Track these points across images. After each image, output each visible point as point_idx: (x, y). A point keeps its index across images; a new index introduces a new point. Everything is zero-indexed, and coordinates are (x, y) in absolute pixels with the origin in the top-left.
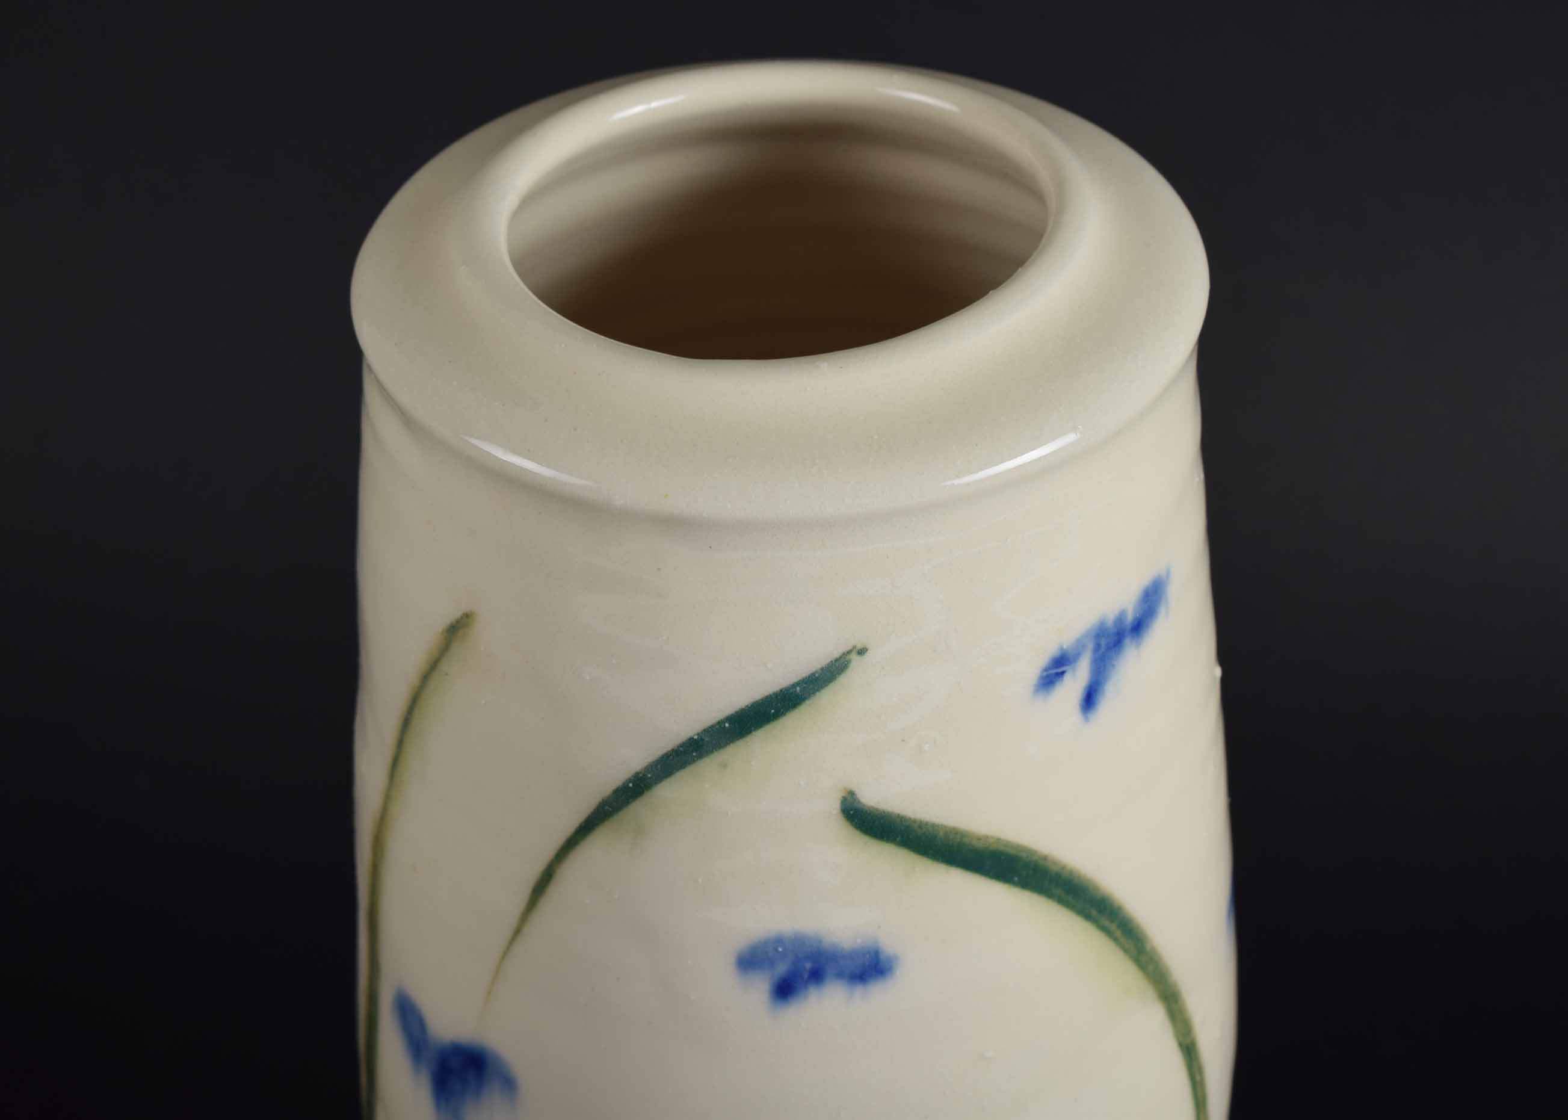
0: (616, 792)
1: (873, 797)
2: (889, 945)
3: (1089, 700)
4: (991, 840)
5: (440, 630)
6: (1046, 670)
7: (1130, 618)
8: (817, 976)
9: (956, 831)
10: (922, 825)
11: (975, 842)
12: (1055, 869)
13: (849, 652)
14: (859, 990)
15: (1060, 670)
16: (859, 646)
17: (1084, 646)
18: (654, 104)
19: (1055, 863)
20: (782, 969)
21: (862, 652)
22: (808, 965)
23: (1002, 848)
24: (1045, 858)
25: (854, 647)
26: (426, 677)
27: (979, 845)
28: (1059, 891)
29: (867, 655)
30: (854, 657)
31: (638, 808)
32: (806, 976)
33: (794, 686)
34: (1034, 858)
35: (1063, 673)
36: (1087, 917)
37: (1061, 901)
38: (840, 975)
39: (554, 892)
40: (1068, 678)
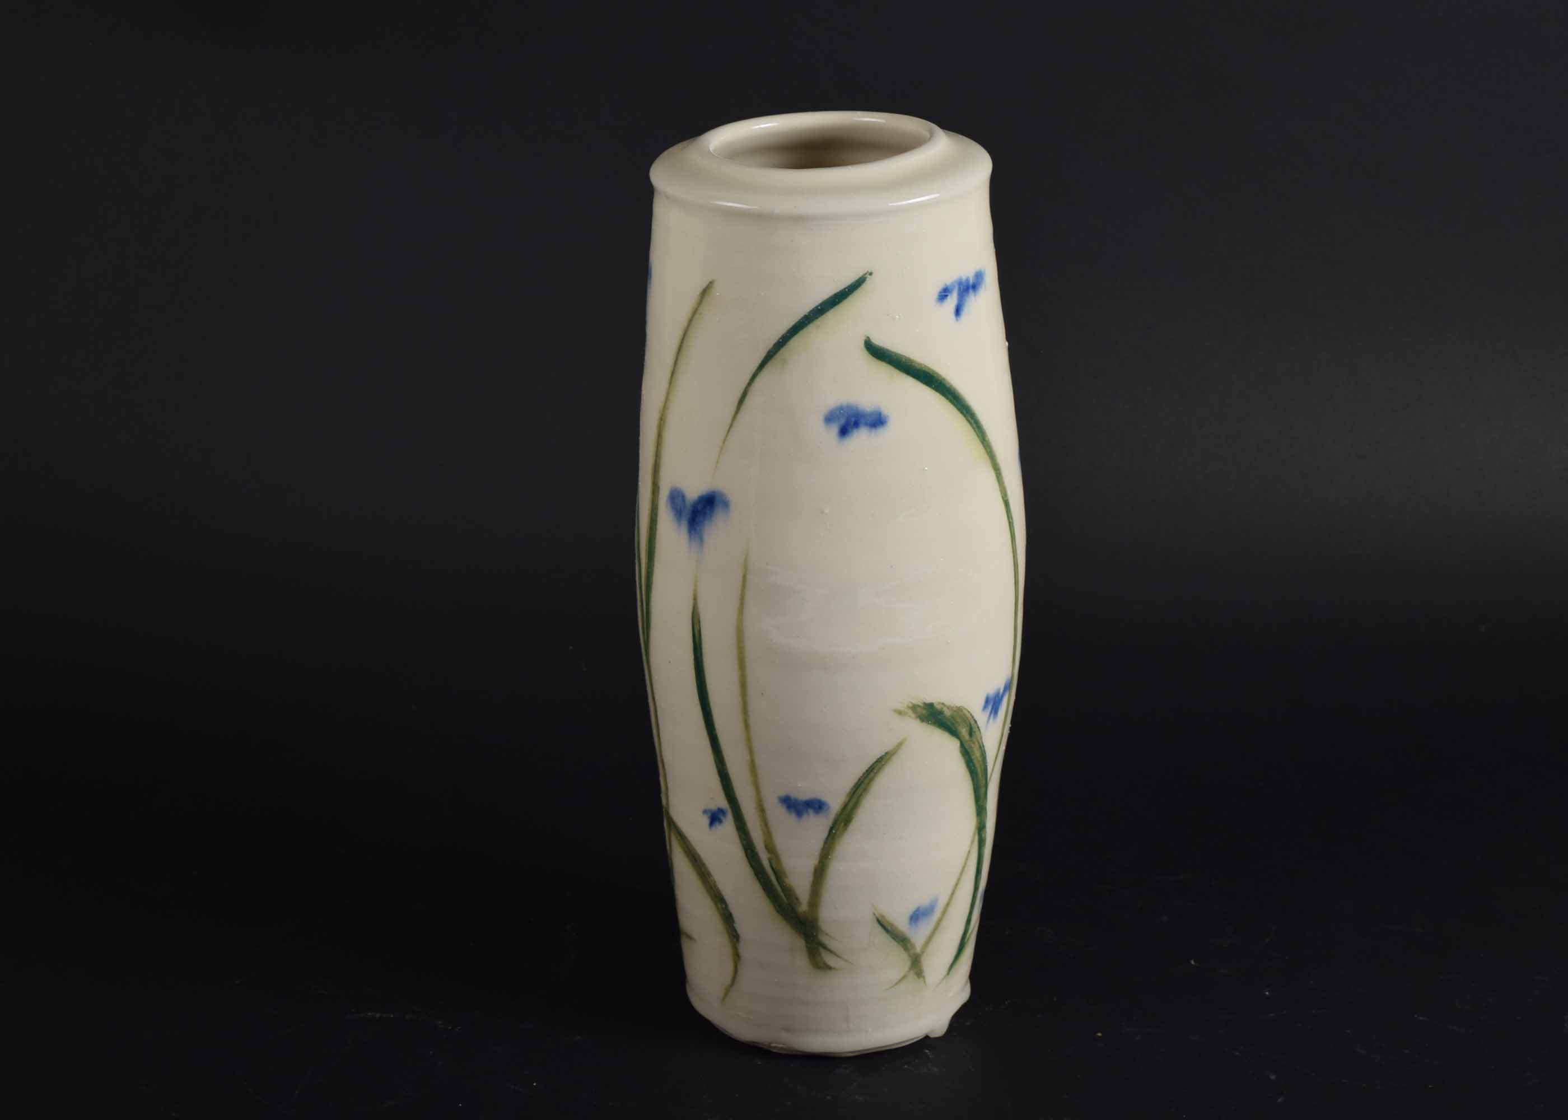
0: (775, 345)
1: (878, 341)
2: (886, 410)
3: (958, 311)
4: (923, 366)
5: (698, 293)
6: (941, 292)
7: (971, 282)
8: (857, 424)
9: (910, 360)
10: (896, 354)
11: (916, 365)
12: (948, 386)
13: (866, 274)
14: (874, 430)
15: (946, 294)
16: (870, 271)
17: (954, 286)
18: (758, 127)
19: (949, 383)
20: (843, 421)
21: (871, 274)
22: (853, 419)
23: (927, 370)
24: (944, 379)
25: (868, 272)
26: (691, 321)
27: (919, 367)
28: (950, 397)
29: (873, 275)
30: (868, 276)
31: (784, 351)
32: (852, 423)
33: (845, 289)
34: (940, 378)
35: (947, 296)
36: (962, 413)
37: (951, 401)
38: (866, 424)
39: (748, 401)
40: (949, 299)
